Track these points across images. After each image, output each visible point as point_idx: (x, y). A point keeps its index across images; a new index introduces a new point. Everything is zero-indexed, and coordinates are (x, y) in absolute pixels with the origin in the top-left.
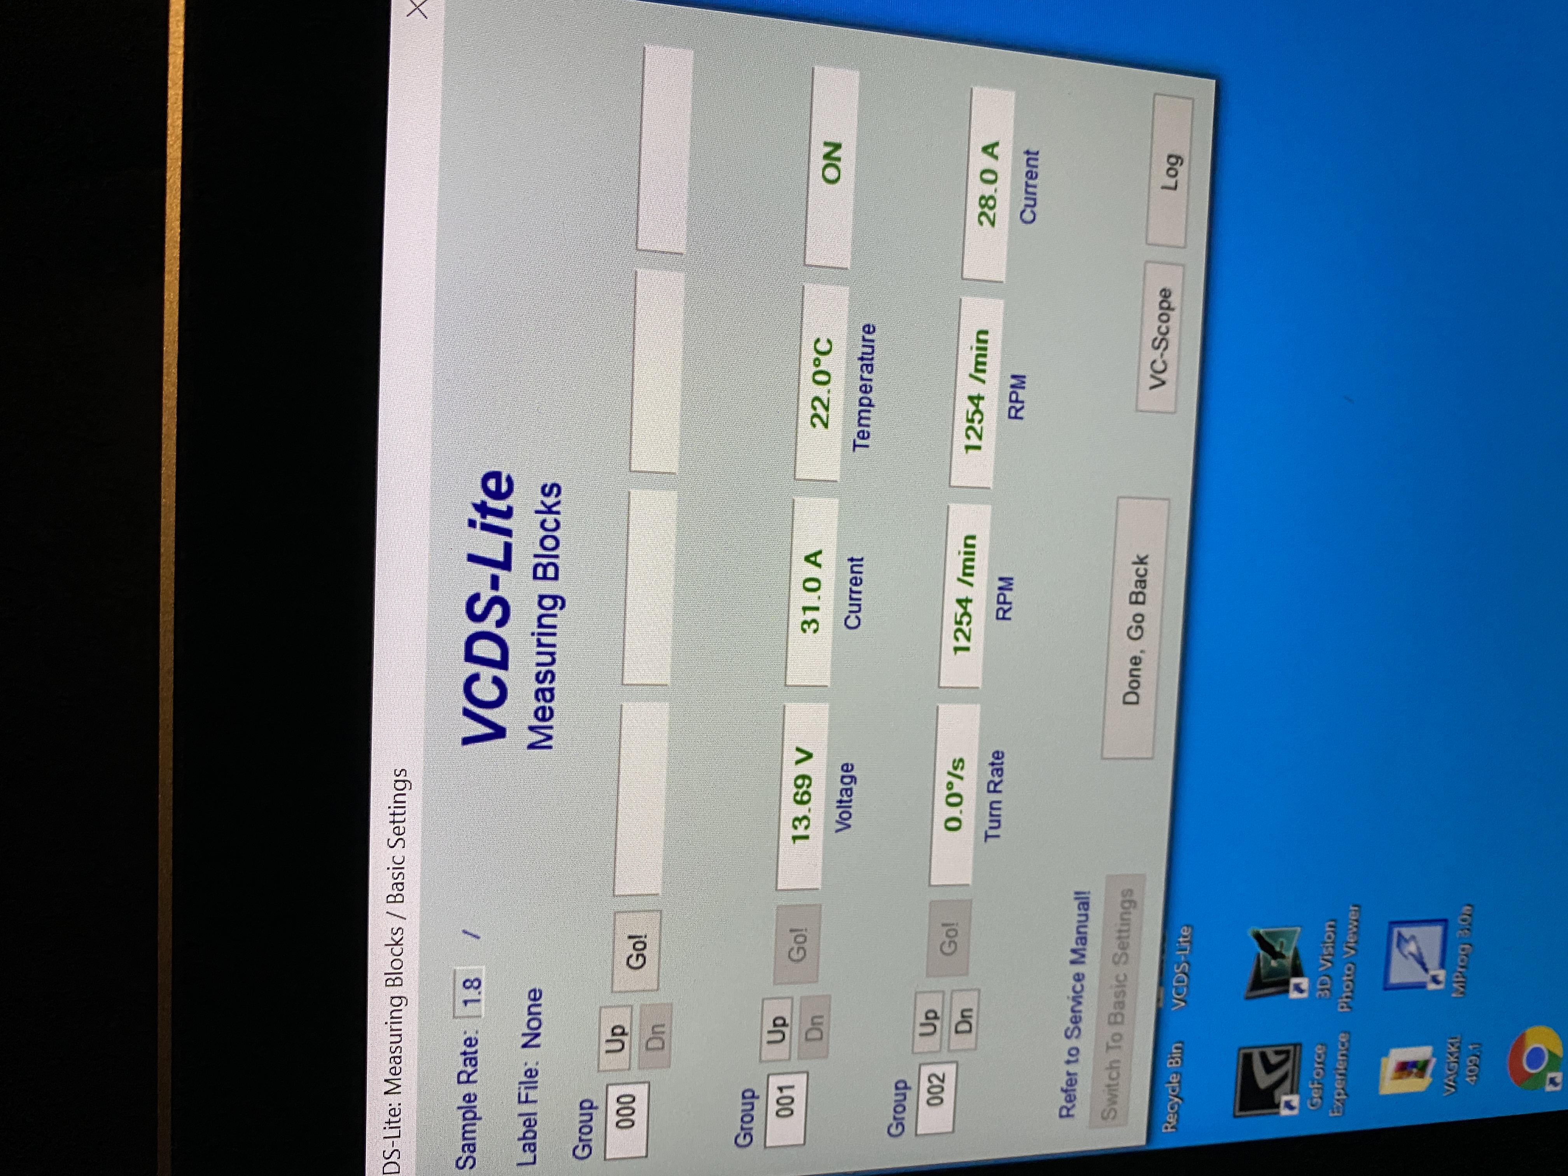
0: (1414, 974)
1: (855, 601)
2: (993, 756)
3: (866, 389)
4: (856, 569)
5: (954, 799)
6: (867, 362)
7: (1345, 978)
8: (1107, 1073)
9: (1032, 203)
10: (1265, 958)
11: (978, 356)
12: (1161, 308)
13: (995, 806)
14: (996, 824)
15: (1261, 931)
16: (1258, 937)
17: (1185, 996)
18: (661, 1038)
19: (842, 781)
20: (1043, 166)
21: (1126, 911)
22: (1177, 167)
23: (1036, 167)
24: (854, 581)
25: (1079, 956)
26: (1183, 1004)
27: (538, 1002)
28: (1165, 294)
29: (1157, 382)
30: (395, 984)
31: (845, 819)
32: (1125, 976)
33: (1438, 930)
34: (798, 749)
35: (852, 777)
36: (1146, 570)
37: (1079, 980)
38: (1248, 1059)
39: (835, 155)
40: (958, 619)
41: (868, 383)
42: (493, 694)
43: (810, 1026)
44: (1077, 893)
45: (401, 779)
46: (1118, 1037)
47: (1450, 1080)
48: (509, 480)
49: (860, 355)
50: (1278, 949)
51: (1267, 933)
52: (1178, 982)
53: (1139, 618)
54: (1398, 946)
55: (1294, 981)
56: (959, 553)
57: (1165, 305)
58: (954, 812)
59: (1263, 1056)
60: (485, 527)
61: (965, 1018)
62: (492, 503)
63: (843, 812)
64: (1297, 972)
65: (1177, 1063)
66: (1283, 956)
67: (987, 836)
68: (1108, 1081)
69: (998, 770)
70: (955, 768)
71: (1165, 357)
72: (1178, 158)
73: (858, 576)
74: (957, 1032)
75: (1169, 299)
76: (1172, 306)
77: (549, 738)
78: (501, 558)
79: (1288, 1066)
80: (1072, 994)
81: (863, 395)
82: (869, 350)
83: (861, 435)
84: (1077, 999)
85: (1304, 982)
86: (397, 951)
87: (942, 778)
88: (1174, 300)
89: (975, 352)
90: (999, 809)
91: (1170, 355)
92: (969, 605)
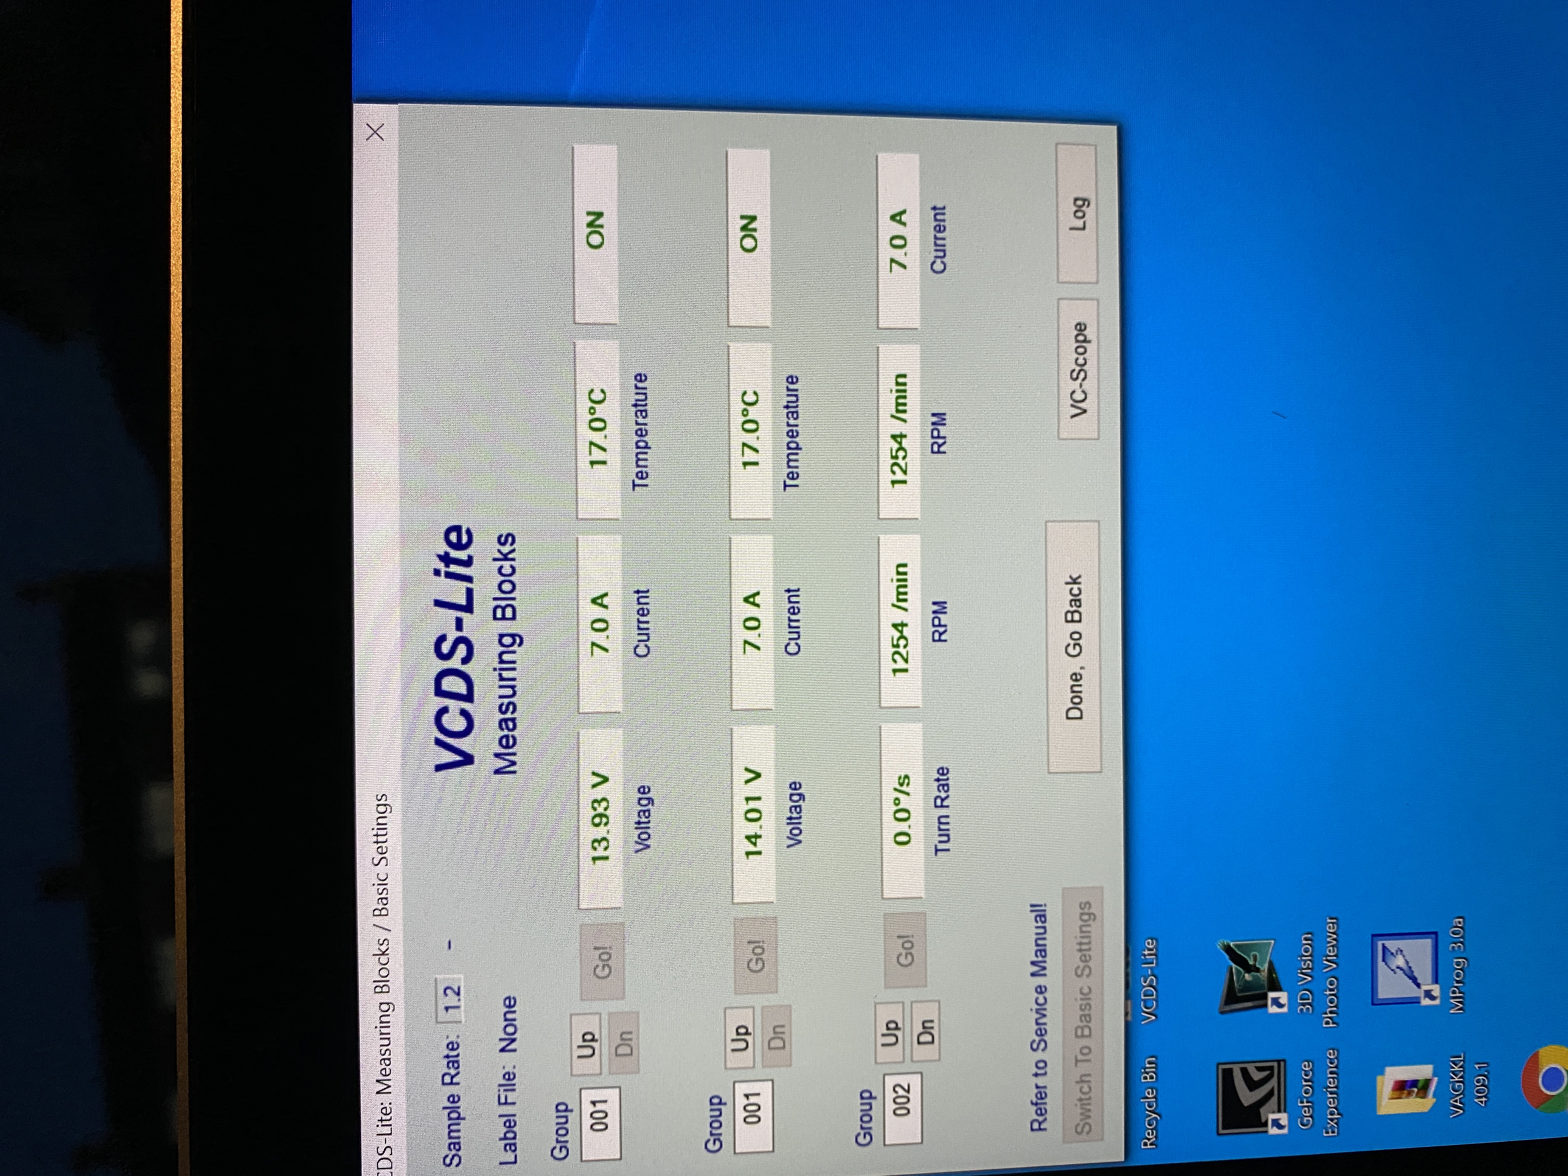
0: (1405, 989)
1: (794, 629)
2: (938, 772)
3: (793, 434)
4: (793, 599)
5: (902, 814)
6: (792, 410)
7: (1328, 993)
8: (1078, 1086)
9: (941, 254)
10: (1236, 969)
11: (898, 398)
12: (1077, 341)
13: (943, 820)
14: (945, 838)
15: (1232, 944)
16: (1228, 949)
17: (1155, 1009)
18: (629, 1045)
19: (791, 799)
20: (950, 219)
21: (1085, 924)
22: (1084, 208)
23: (944, 220)
24: (792, 611)
25: (1039, 968)
26: (1154, 1018)
27: (513, 1009)
28: (1081, 327)
29: (1078, 411)
30: (383, 991)
31: (796, 836)
32: (1090, 989)
33: (1427, 943)
34: (747, 770)
35: (800, 795)
36: (1079, 589)
37: (1041, 993)
38: (1228, 1075)
39: (752, 226)
40: (895, 643)
41: (795, 429)
42: (460, 725)
43: (772, 1035)
44: (1032, 906)
45: (383, 804)
46: (1086, 1051)
47: (1456, 1101)
48: (469, 532)
49: (785, 404)
50: (1251, 962)
51: (1236, 946)
52: (1146, 995)
53: (1076, 636)
54: (1384, 960)
55: (1272, 995)
56: (892, 580)
57: (1081, 338)
58: (903, 827)
59: (1245, 1072)
60: (449, 575)
61: (926, 1028)
62: (454, 554)
63: (793, 829)
64: (1275, 985)
65: (1152, 1077)
66: (1258, 970)
67: (937, 850)
68: (1080, 1095)
69: (943, 786)
70: (901, 785)
71: (1084, 387)
72: (1084, 200)
73: (796, 605)
74: (919, 1043)
75: (1085, 333)
76: (1088, 339)
77: (513, 763)
78: (463, 601)
79: (1273, 1082)
80: (1036, 1007)
81: (790, 439)
82: (794, 399)
83: (791, 475)
84: (1041, 1011)
85: (1283, 997)
86: (384, 959)
87: (889, 795)
88: (1090, 333)
89: (895, 395)
90: (948, 823)
91: (1089, 385)
92: (905, 628)
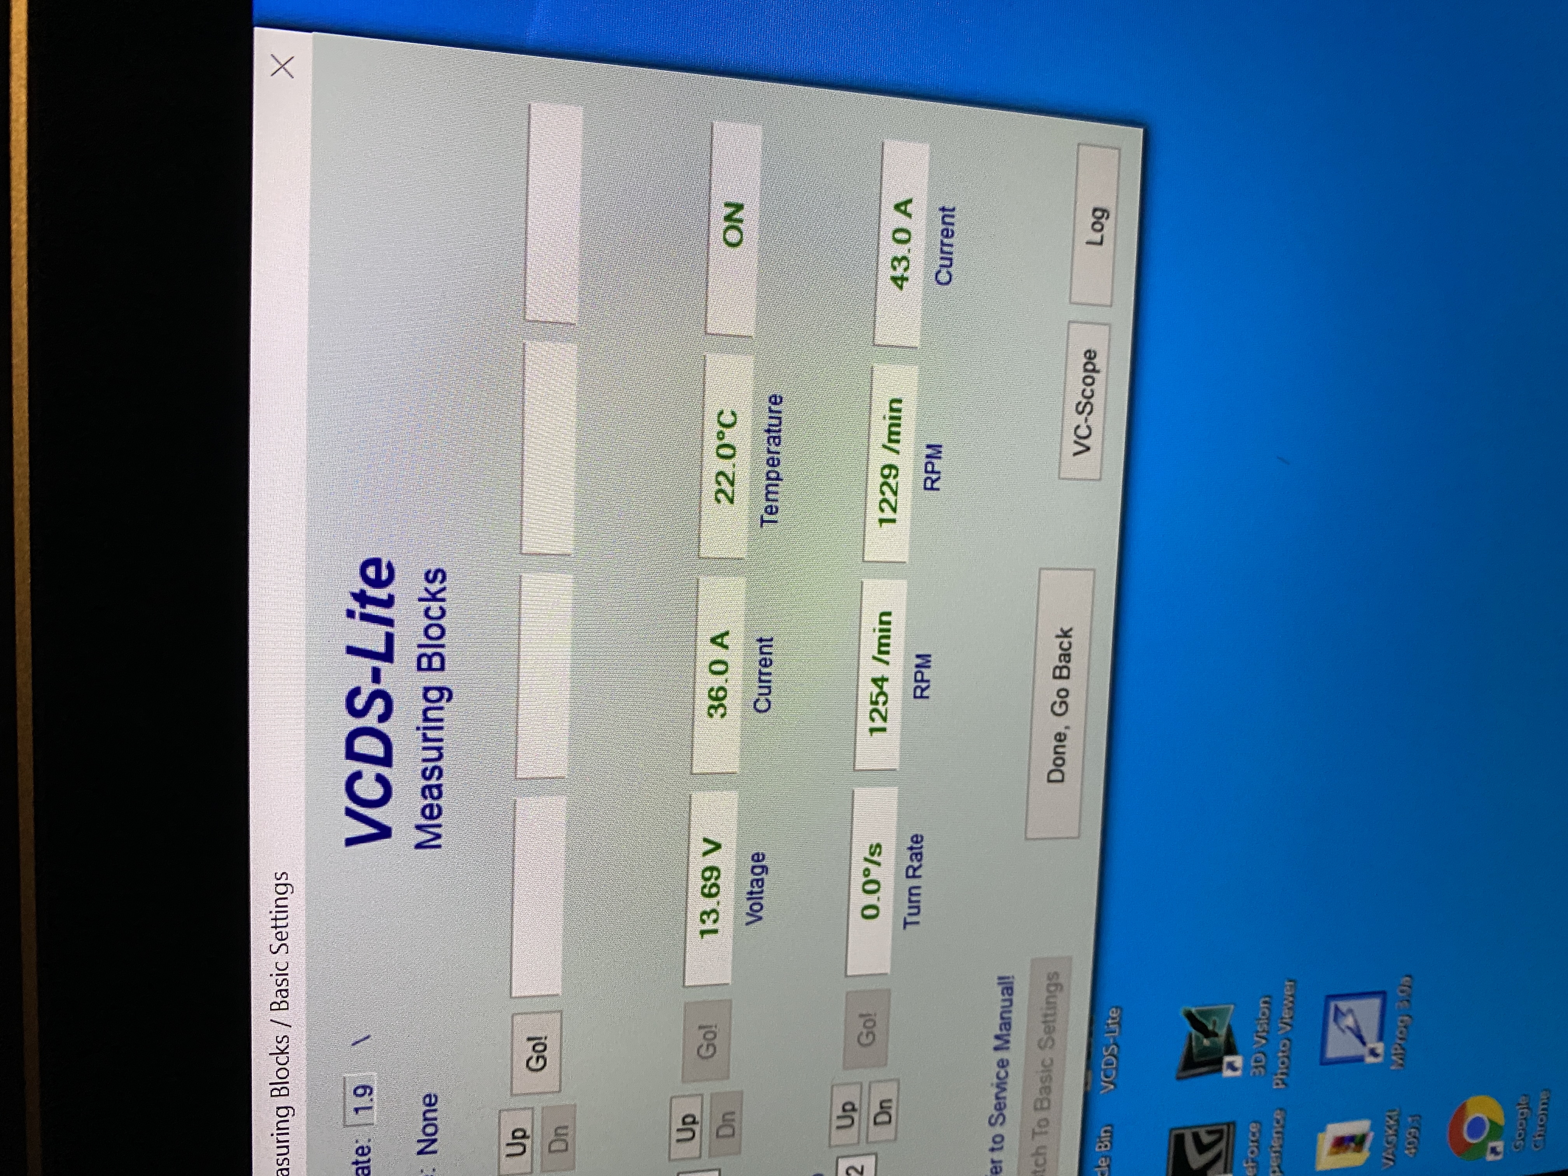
0: (1353, 1048)
1: (765, 683)
2: (912, 840)
3: (773, 462)
4: (765, 650)
5: (871, 886)
6: (773, 434)
7: (1280, 1054)
8: (1033, 1159)
9: (947, 263)
10: (1197, 1038)
11: (891, 425)
12: (1086, 370)
13: (914, 891)
14: (915, 911)
15: (1193, 1010)
16: (1190, 1016)
17: (1114, 1079)
18: (564, 1140)
19: (752, 872)
20: (959, 224)
21: (1051, 995)
22: (1103, 220)
23: (952, 224)
24: (763, 663)
25: (1003, 1041)
26: (1112, 1087)
27: (434, 1108)
28: (1090, 355)
29: (1081, 448)
30: (281, 1094)
31: (757, 911)
32: (1052, 1061)
33: (1376, 1002)
34: (706, 840)
35: (763, 867)
36: (1070, 643)
37: (1003, 1067)
38: (1179, 1140)
39: (736, 216)
40: (874, 699)
41: (776, 456)
42: (377, 792)
43: (721, 1123)
44: (1000, 978)
45: (283, 884)
46: (1044, 1123)
47: (1388, 1154)
48: (390, 566)
49: (767, 427)
50: (1210, 1028)
51: (1199, 1012)
52: (1107, 1064)
53: (1063, 693)
54: (1336, 1020)
55: (1227, 1059)
56: (874, 630)
57: (1090, 367)
58: (871, 900)
59: (1196, 1137)
60: (365, 617)
61: (884, 1108)
62: (371, 592)
63: (754, 904)
64: (1231, 1050)
65: (1106, 1146)
66: (1216, 1035)
67: (906, 923)
68: (1034, 1168)
69: (916, 854)
70: (872, 854)
71: (1089, 423)
72: (1104, 211)
73: (768, 656)
74: (875, 1123)
75: (1095, 361)
76: (1097, 368)
77: (438, 836)
78: (382, 649)
79: (1222, 1145)
80: (995, 1081)
81: (770, 469)
82: (777, 421)
83: (769, 510)
84: (1001, 1085)
85: (1238, 1060)
86: (282, 1059)
87: (858, 866)
88: (1100, 362)
89: (888, 422)
90: (919, 894)
91: (1095, 421)
92: (885, 683)
